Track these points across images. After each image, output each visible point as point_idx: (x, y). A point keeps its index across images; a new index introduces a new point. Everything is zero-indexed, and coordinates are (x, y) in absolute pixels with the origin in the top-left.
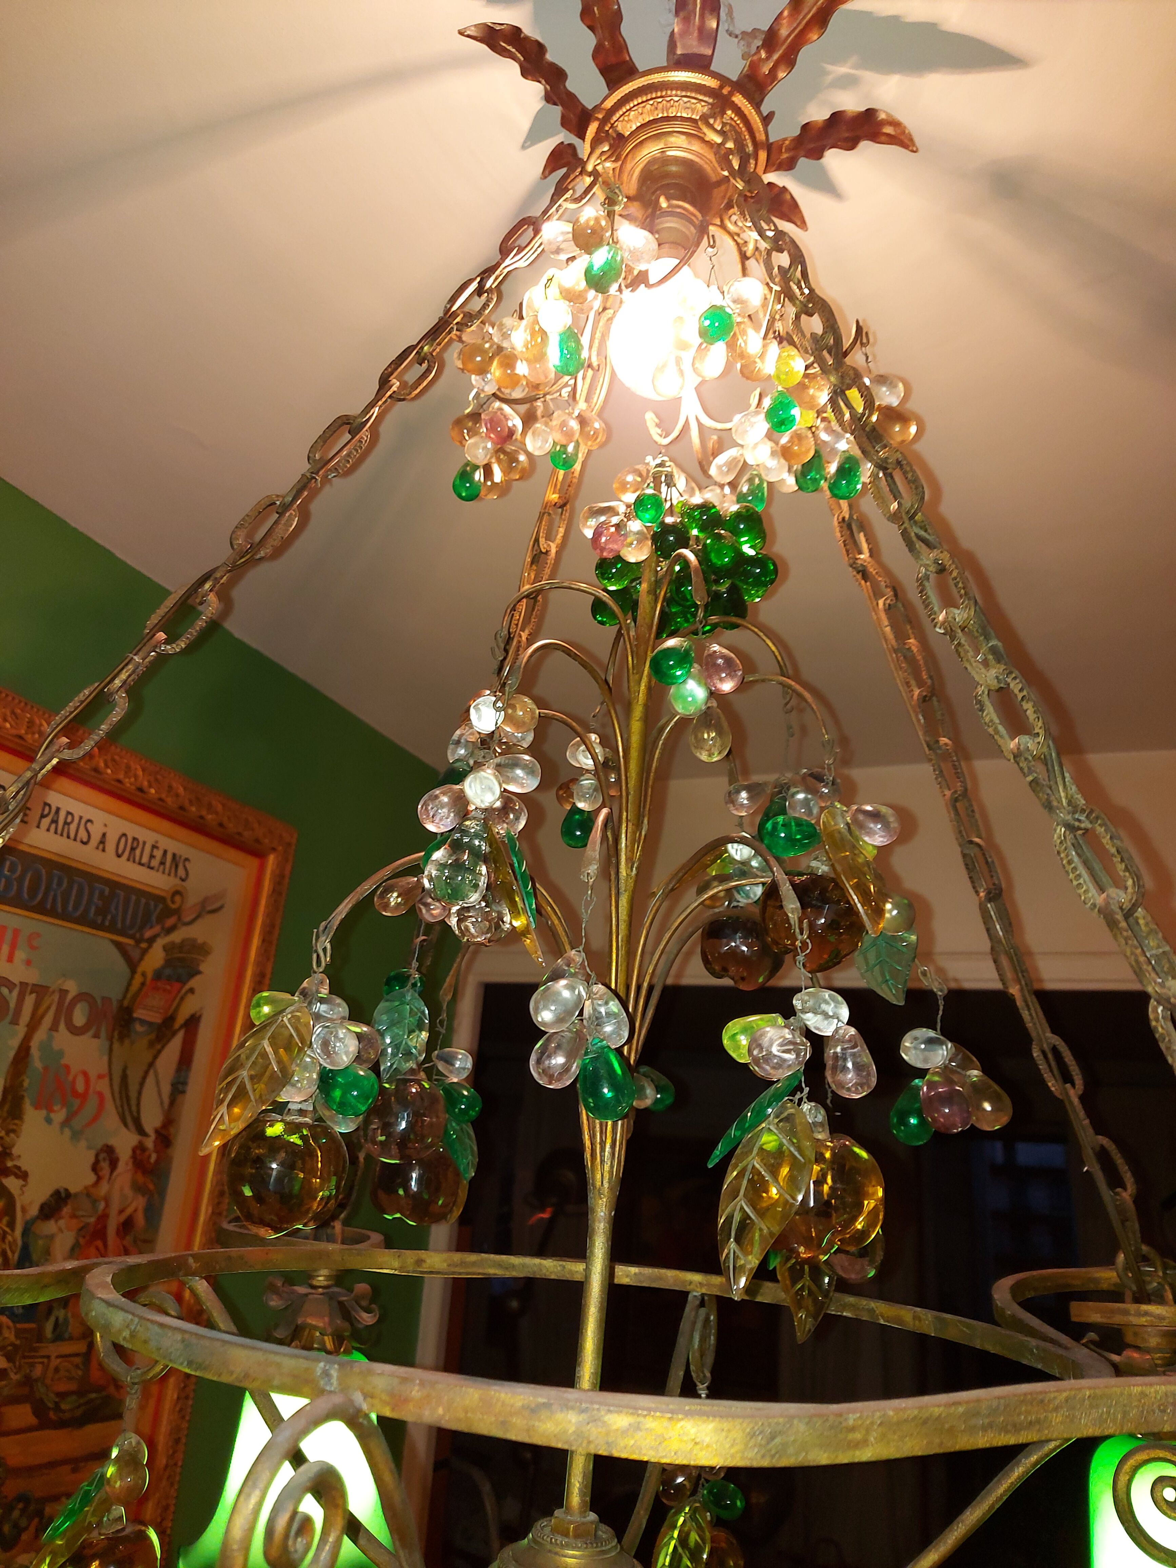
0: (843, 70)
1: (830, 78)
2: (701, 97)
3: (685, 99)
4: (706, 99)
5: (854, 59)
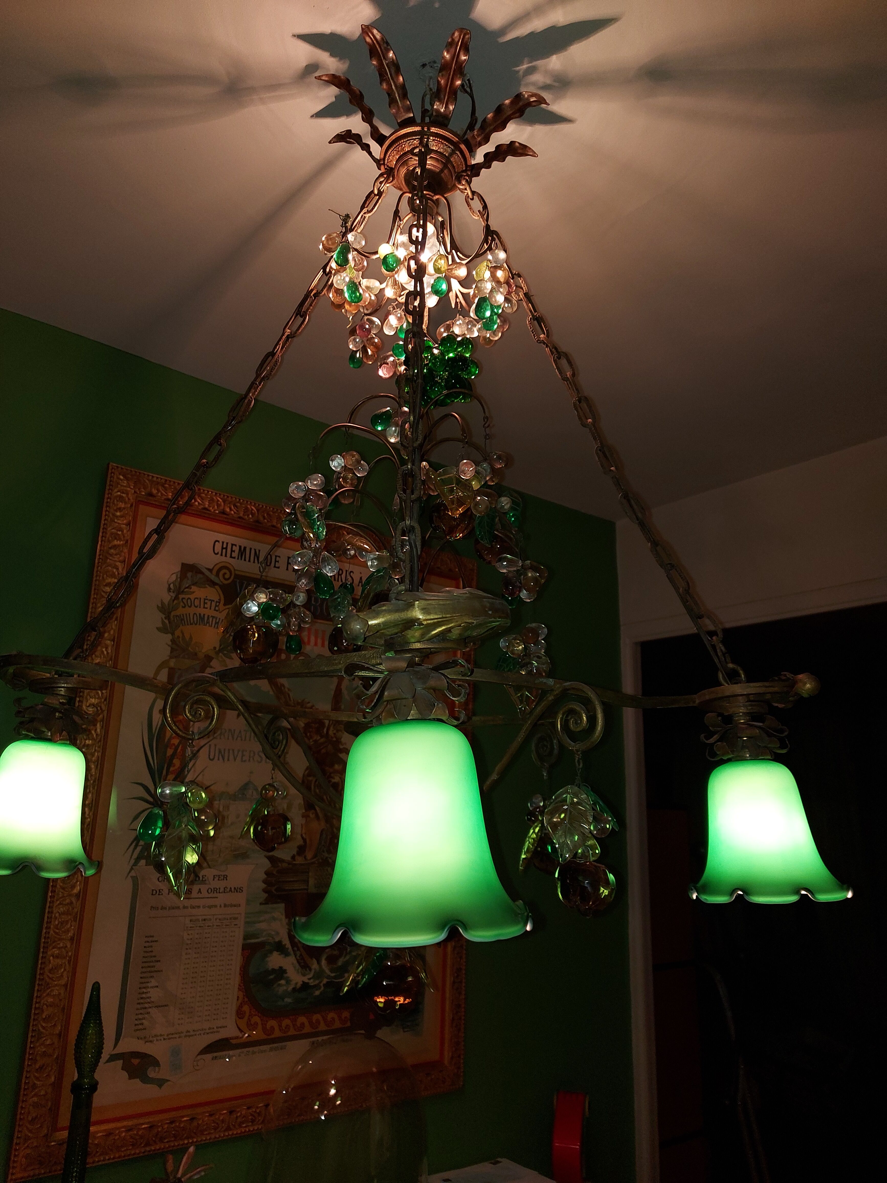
0: (525, 66)
1: (521, 73)
2: (414, 138)
3: (408, 142)
4: (418, 137)
5: (526, 60)
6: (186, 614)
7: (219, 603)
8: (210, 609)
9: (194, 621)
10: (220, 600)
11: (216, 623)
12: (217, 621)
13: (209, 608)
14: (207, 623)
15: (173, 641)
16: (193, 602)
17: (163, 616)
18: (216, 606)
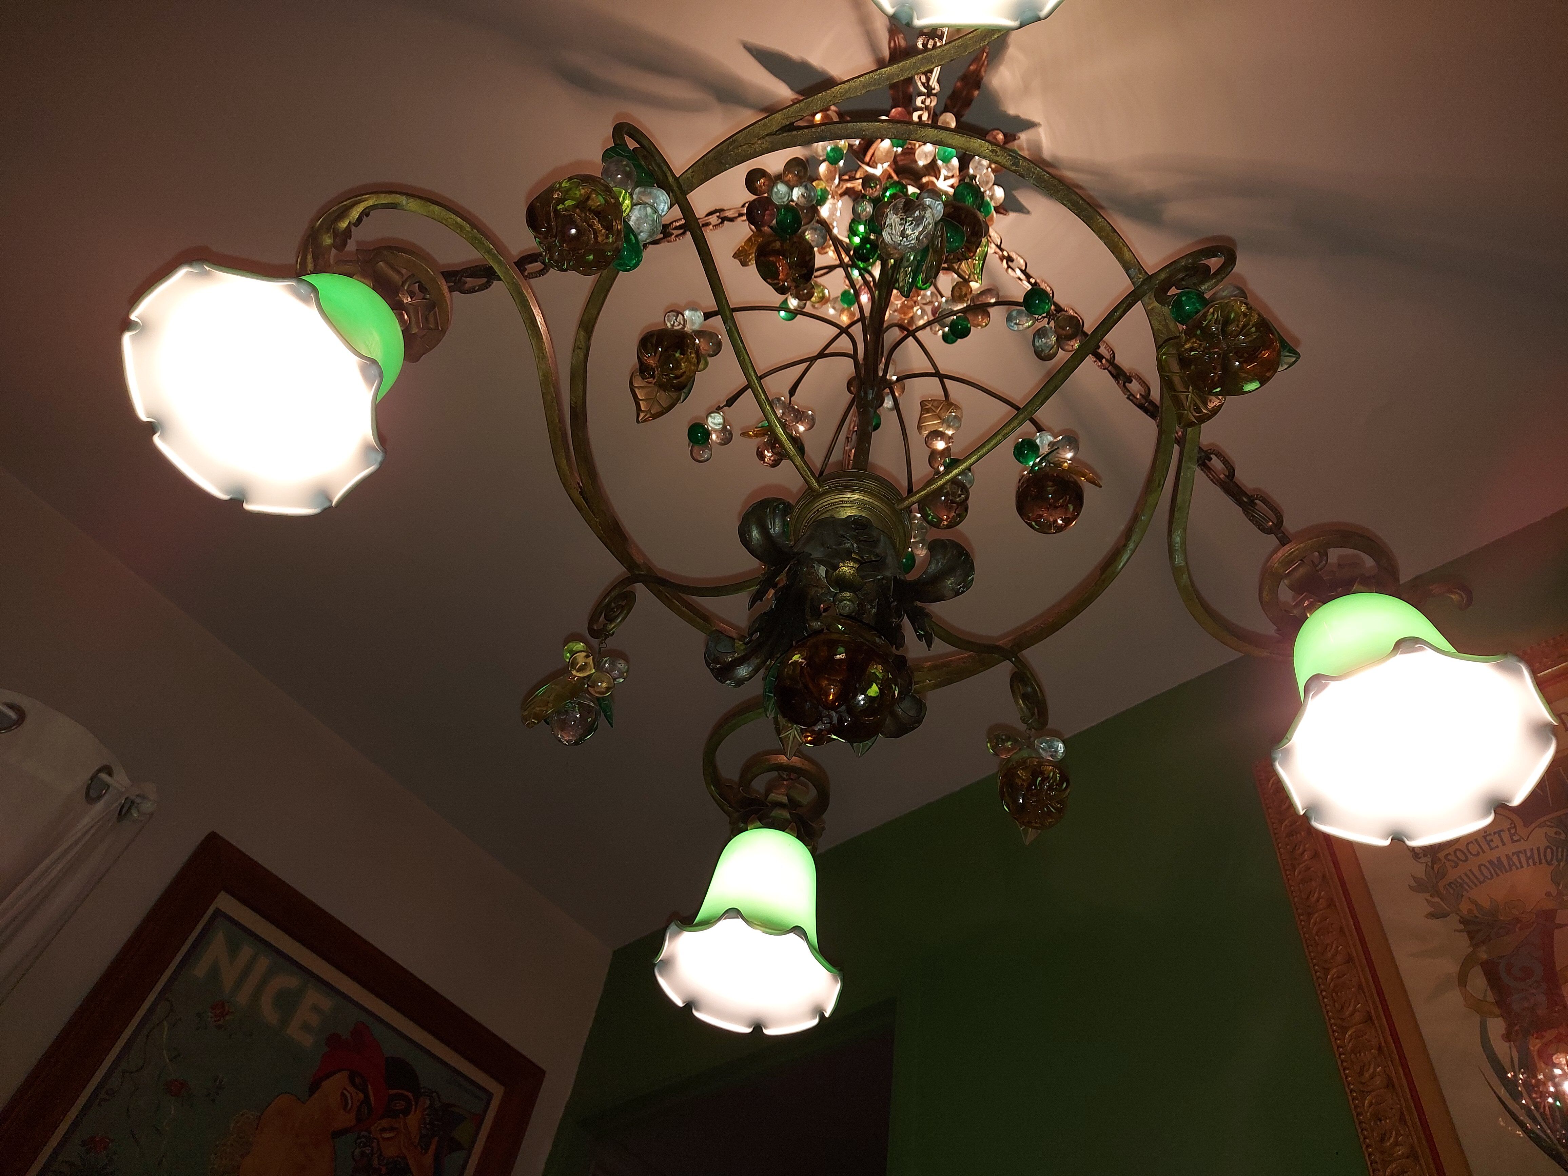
6: (1466, 874)
7: (1515, 827)
8: (1504, 844)
9: (1485, 877)
10: (1513, 822)
11: (1527, 859)
12: (1529, 854)
13: (1500, 845)
14: (1510, 867)
15: (1463, 921)
16: (1466, 852)
17: (1427, 896)
18: (1511, 835)
